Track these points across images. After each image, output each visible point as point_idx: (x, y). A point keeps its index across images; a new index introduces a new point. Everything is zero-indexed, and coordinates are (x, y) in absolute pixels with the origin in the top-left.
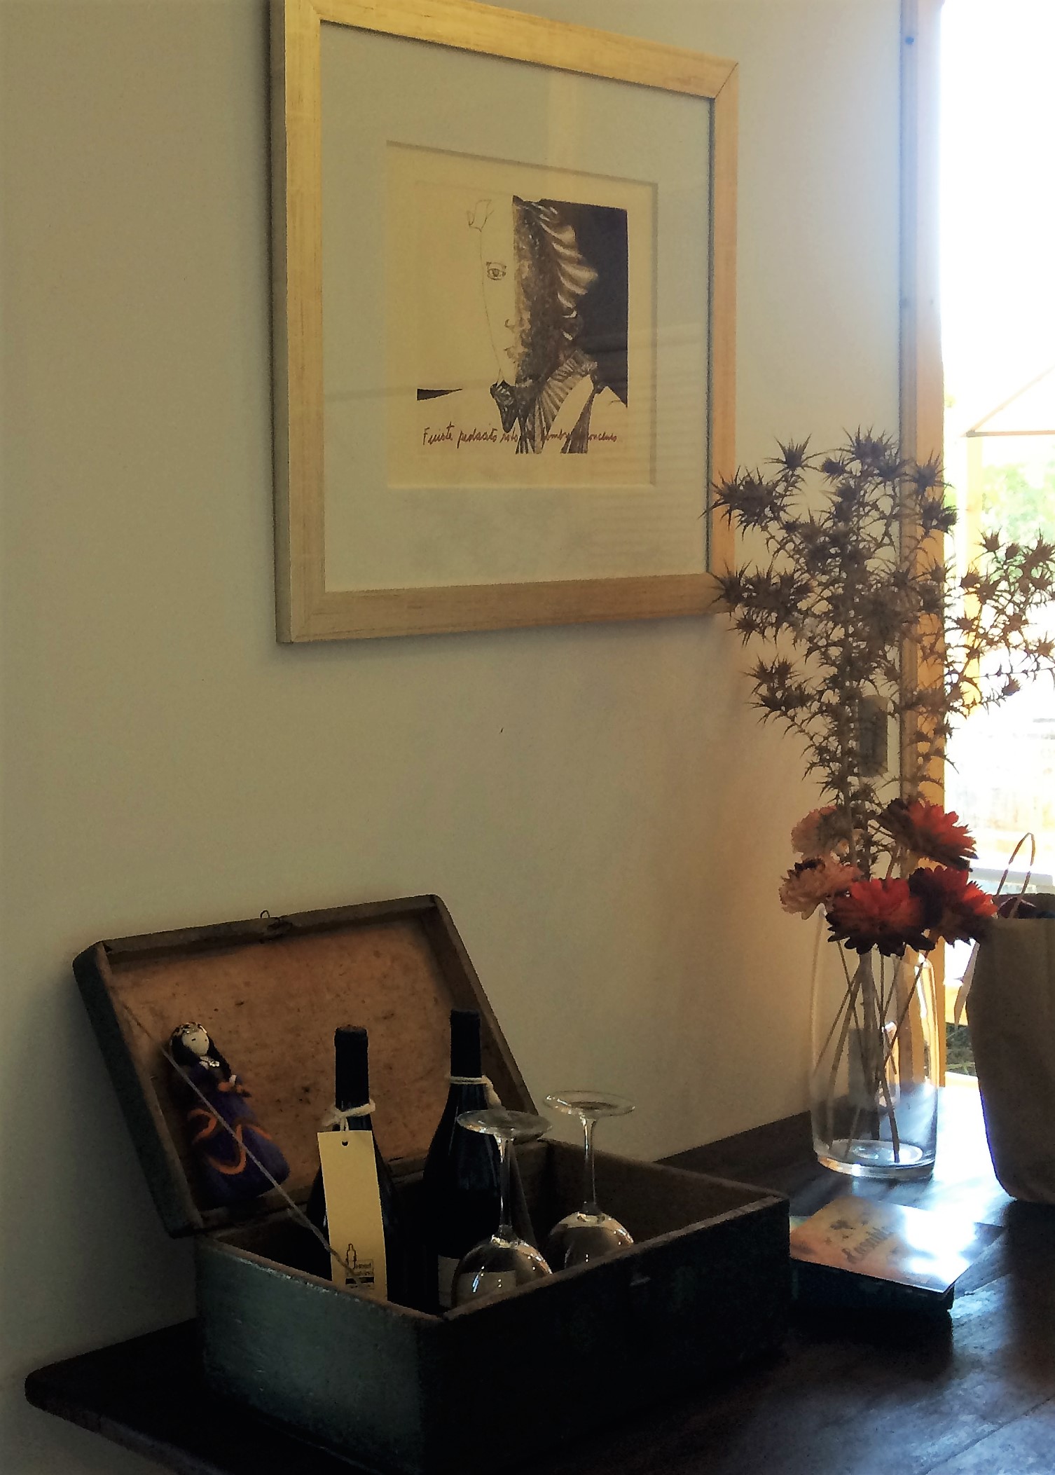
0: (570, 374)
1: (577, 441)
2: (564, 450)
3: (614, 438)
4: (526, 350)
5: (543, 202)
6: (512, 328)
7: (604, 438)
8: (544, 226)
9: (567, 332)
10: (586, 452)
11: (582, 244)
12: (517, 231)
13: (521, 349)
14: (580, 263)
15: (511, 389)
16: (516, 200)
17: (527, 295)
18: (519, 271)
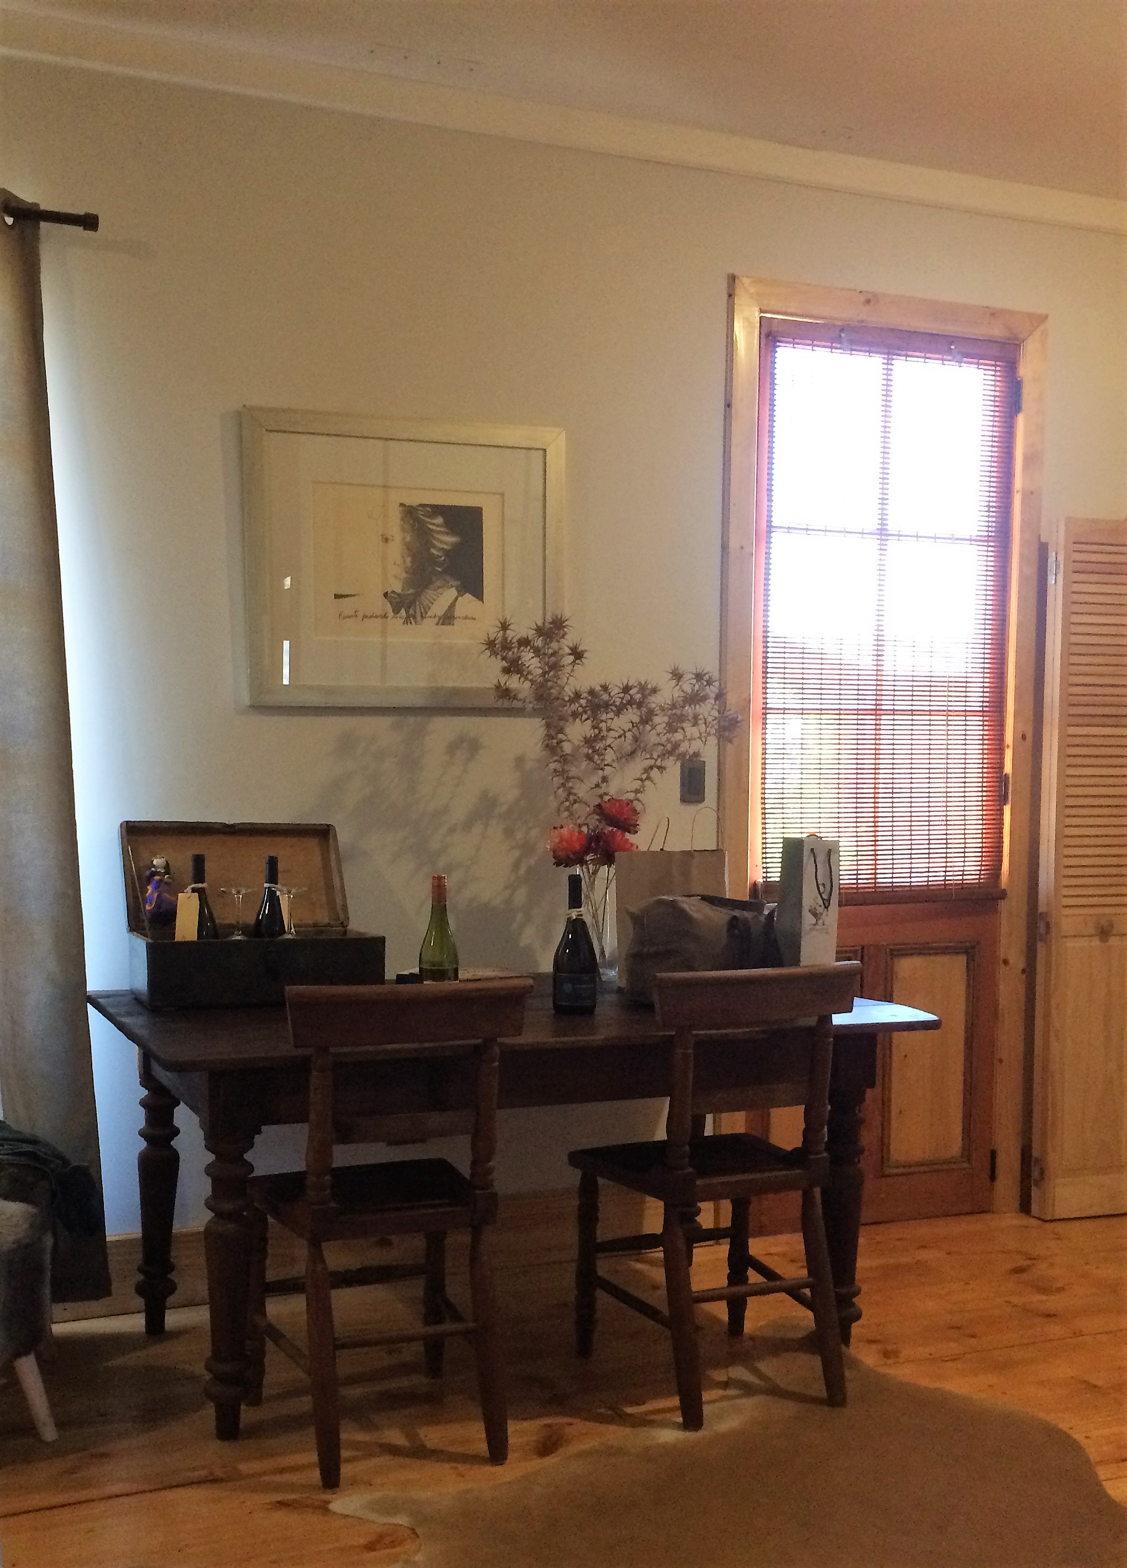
0: (439, 587)
1: (448, 618)
2: (437, 624)
3: (474, 619)
4: (409, 576)
5: (421, 505)
6: (399, 565)
7: (466, 618)
8: (421, 517)
9: (438, 567)
10: (453, 625)
11: (447, 524)
12: (402, 519)
13: (405, 575)
14: (447, 534)
15: (399, 594)
16: (402, 505)
17: (408, 548)
18: (404, 539)
